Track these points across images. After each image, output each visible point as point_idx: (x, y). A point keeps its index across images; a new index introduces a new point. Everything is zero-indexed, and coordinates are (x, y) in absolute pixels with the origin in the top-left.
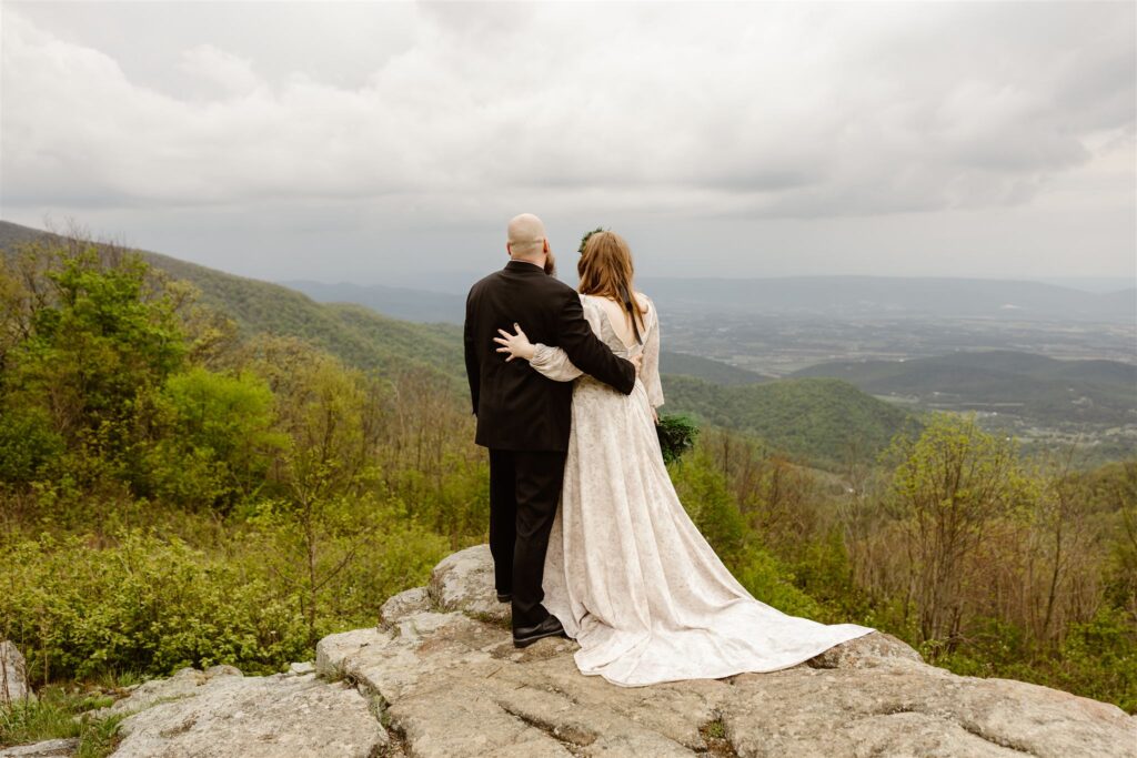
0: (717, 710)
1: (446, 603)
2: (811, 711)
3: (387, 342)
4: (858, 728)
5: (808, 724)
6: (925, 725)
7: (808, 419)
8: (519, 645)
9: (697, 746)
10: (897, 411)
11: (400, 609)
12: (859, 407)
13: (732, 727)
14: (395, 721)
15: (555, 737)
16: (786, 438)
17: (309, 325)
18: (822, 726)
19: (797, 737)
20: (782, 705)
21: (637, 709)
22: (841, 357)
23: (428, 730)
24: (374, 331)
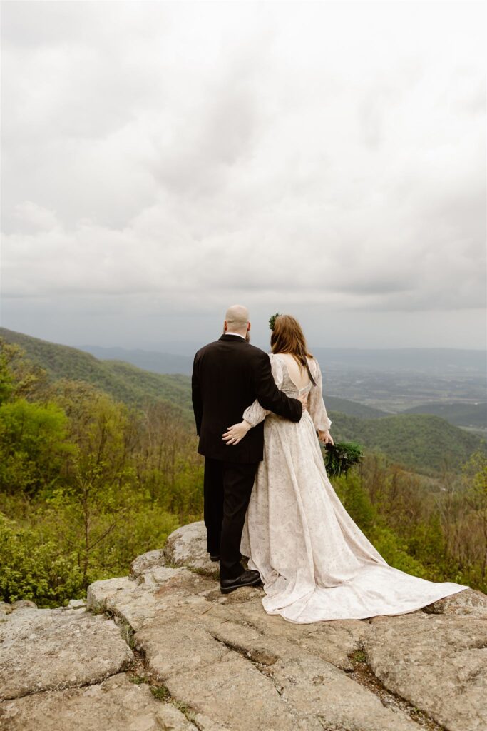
0: (360, 642)
1: (176, 561)
2: (425, 645)
3: (142, 386)
4: (459, 658)
5: (424, 654)
7: (415, 441)
8: (225, 591)
9: (347, 668)
10: (474, 437)
11: (144, 564)
12: (449, 434)
13: (371, 655)
14: (138, 644)
15: (248, 658)
16: (400, 453)
17: (93, 374)
18: (434, 655)
19: (417, 663)
20: (405, 639)
21: (305, 640)
22: (436, 401)
23: (161, 651)
24: (134, 378)
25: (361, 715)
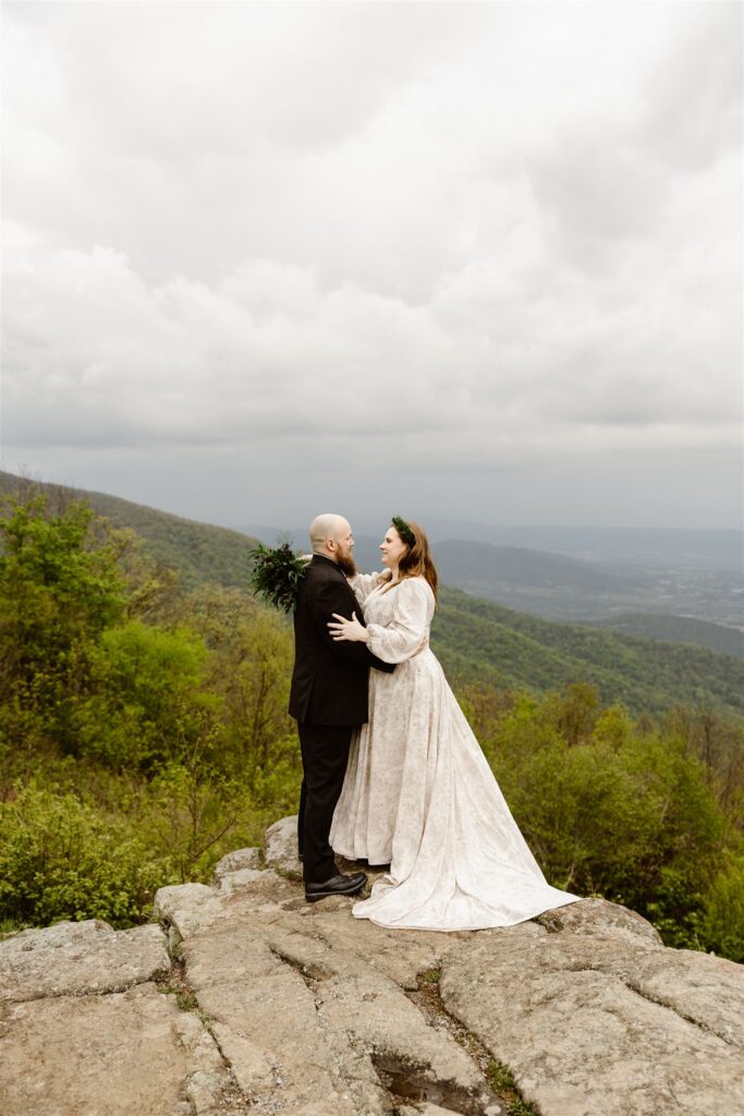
0: (441, 961)
1: (267, 861)
2: (511, 965)
5: (504, 974)
6: (596, 980)
9: (409, 986)
11: (231, 866)
13: (446, 975)
14: (181, 953)
15: (303, 974)
18: (516, 976)
19: (491, 984)
20: (492, 958)
21: (376, 956)
23: (203, 961)
25: (396, 1031)
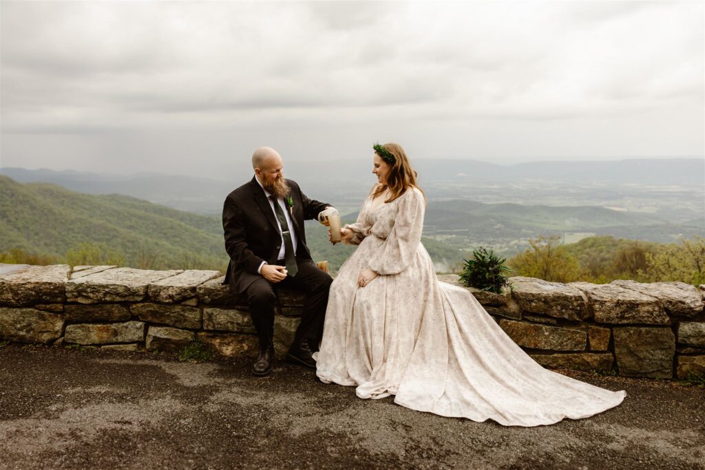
24: (63, 201)
